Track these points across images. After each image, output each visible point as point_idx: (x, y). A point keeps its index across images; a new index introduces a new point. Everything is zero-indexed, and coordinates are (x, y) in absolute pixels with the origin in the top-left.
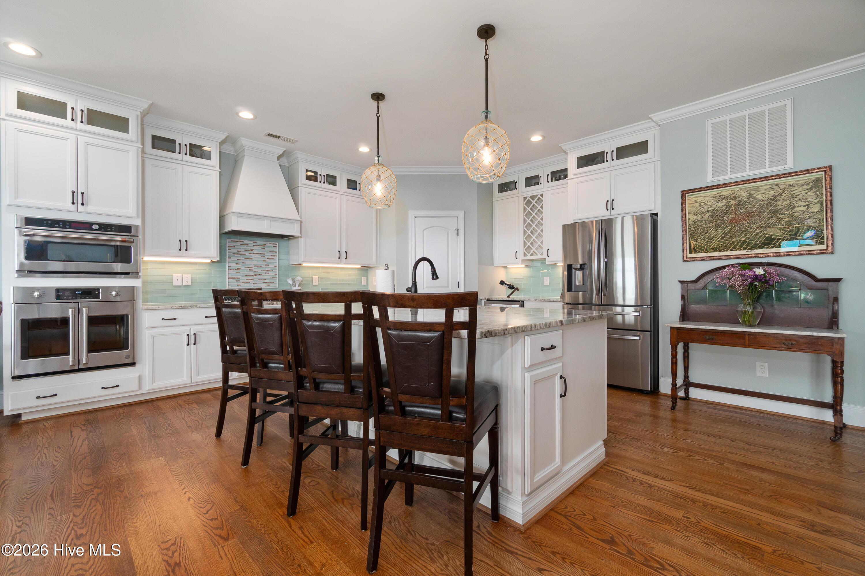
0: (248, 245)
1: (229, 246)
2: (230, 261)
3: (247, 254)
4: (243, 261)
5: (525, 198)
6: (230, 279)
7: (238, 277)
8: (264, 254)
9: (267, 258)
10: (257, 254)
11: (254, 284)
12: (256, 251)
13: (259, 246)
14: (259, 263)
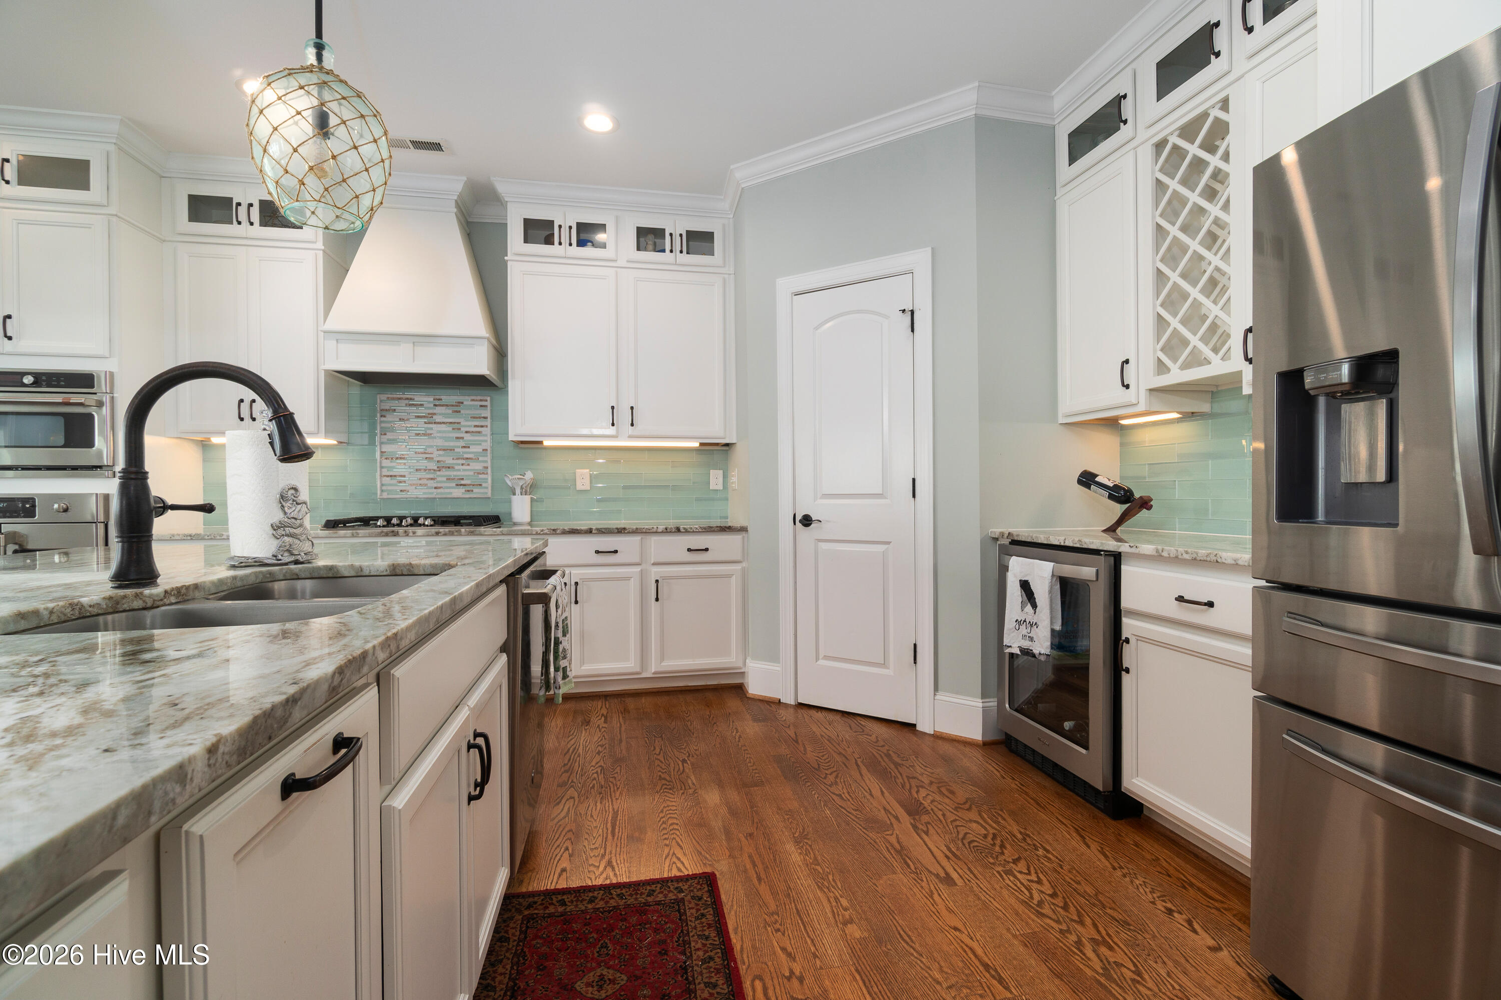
0: (422, 405)
1: (382, 410)
2: (385, 440)
3: (421, 424)
5: (1159, 147)
6: (383, 478)
7: (401, 473)
8: (459, 423)
9: (467, 432)
10: (444, 423)
11: (436, 488)
12: (441, 417)
13: (447, 405)
14: (447, 444)
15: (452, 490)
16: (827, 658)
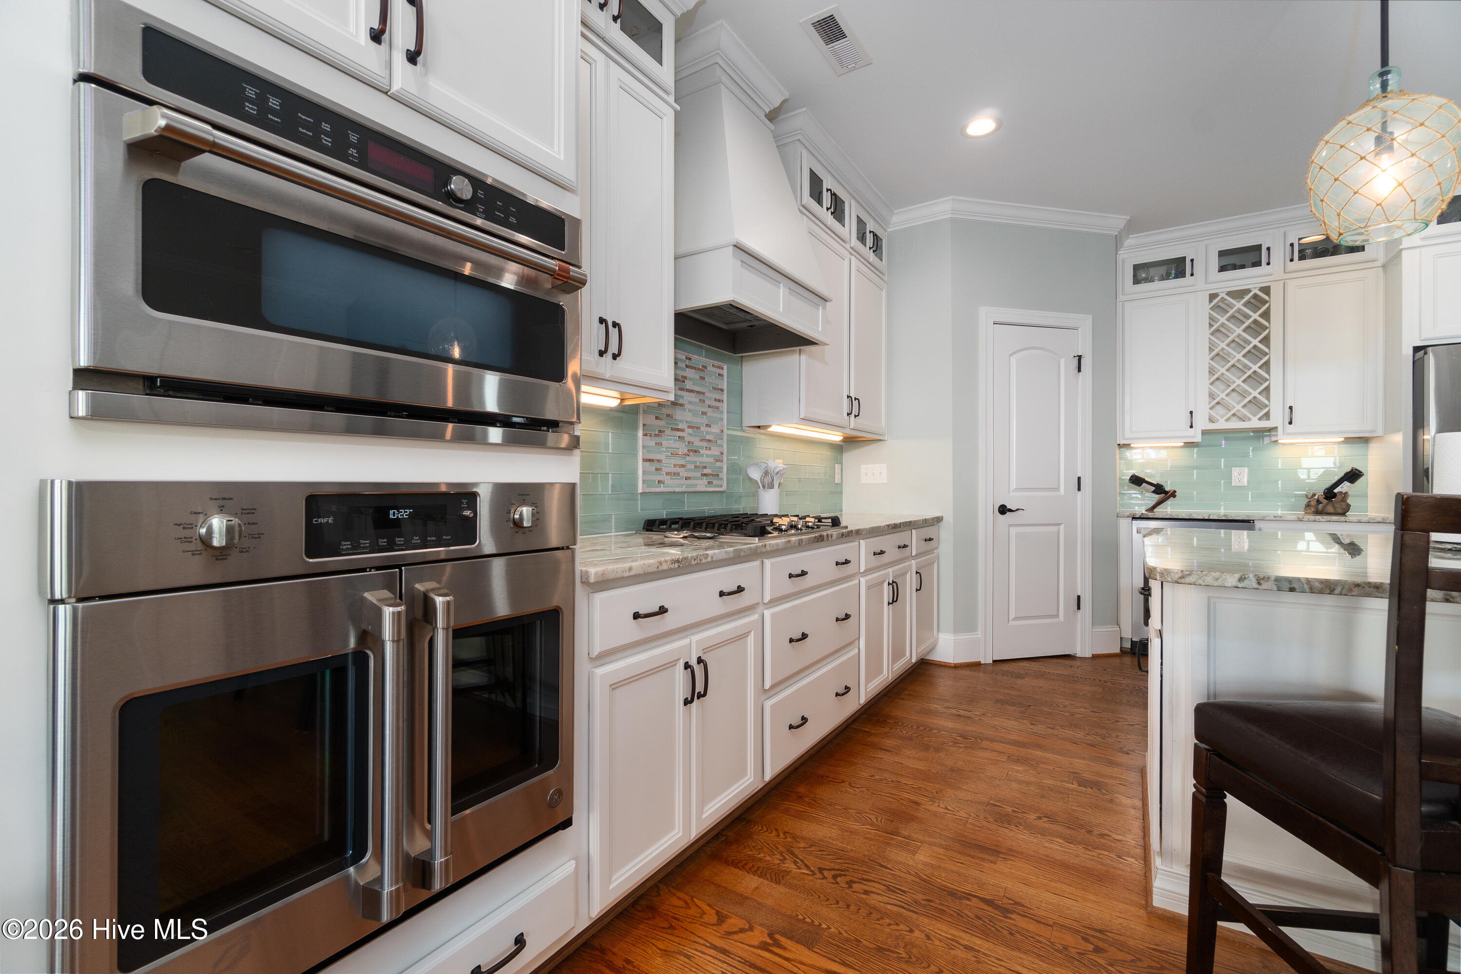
4: (669, 412)
5: (1212, 297)
6: (645, 464)
7: (658, 457)
8: (704, 393)
9: (709, 406)
10: (692, 391)
11: (686, 478)
12: (691, 382)
13: (695, 368)
14: (695, 419)
15: (695, 482)
16: (1016, 618)
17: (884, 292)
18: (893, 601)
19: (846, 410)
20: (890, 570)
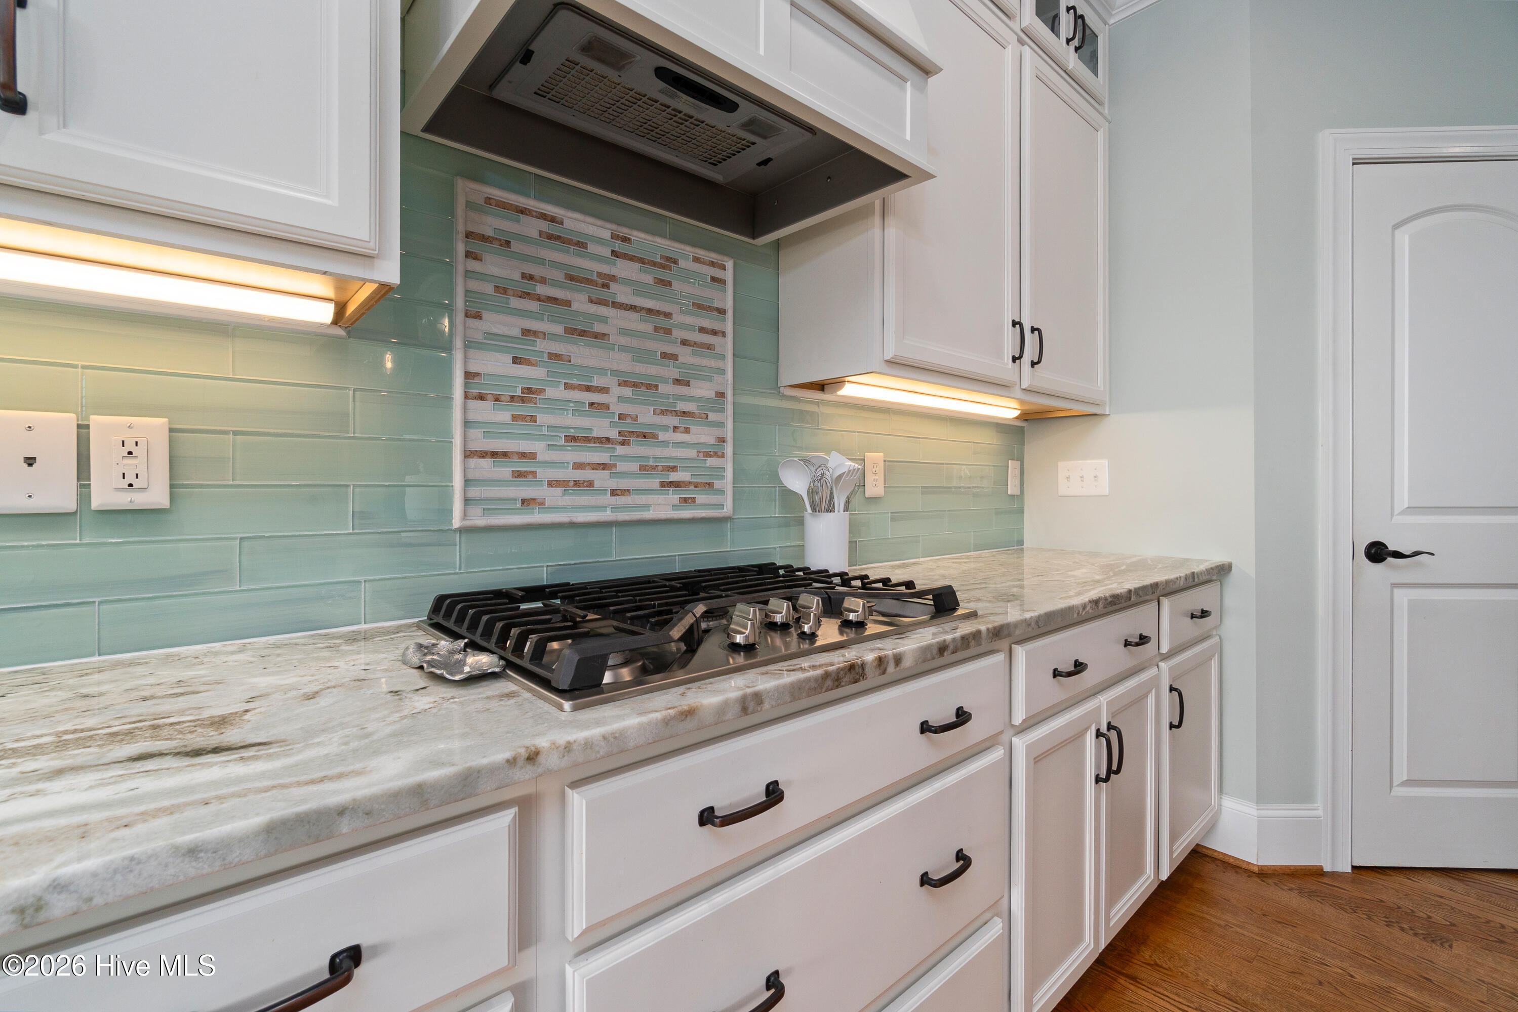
0: (582, 245)
1: (469, 235)
2: (479, 337)
3: (580, 302)
4: (556, 349)
6: (474, 462)
7: (525, 446)
8: (668, 315)
9: (684, 343)
10: (632, 308)
11: (614, 493)
12: (629, 290)
13: (642, 261)
14: (641, 369)
16: (1409, 783)
17: (1101, 136)
18: (1109, 771)
19: (1010, 347)
20: (1103, 699)
